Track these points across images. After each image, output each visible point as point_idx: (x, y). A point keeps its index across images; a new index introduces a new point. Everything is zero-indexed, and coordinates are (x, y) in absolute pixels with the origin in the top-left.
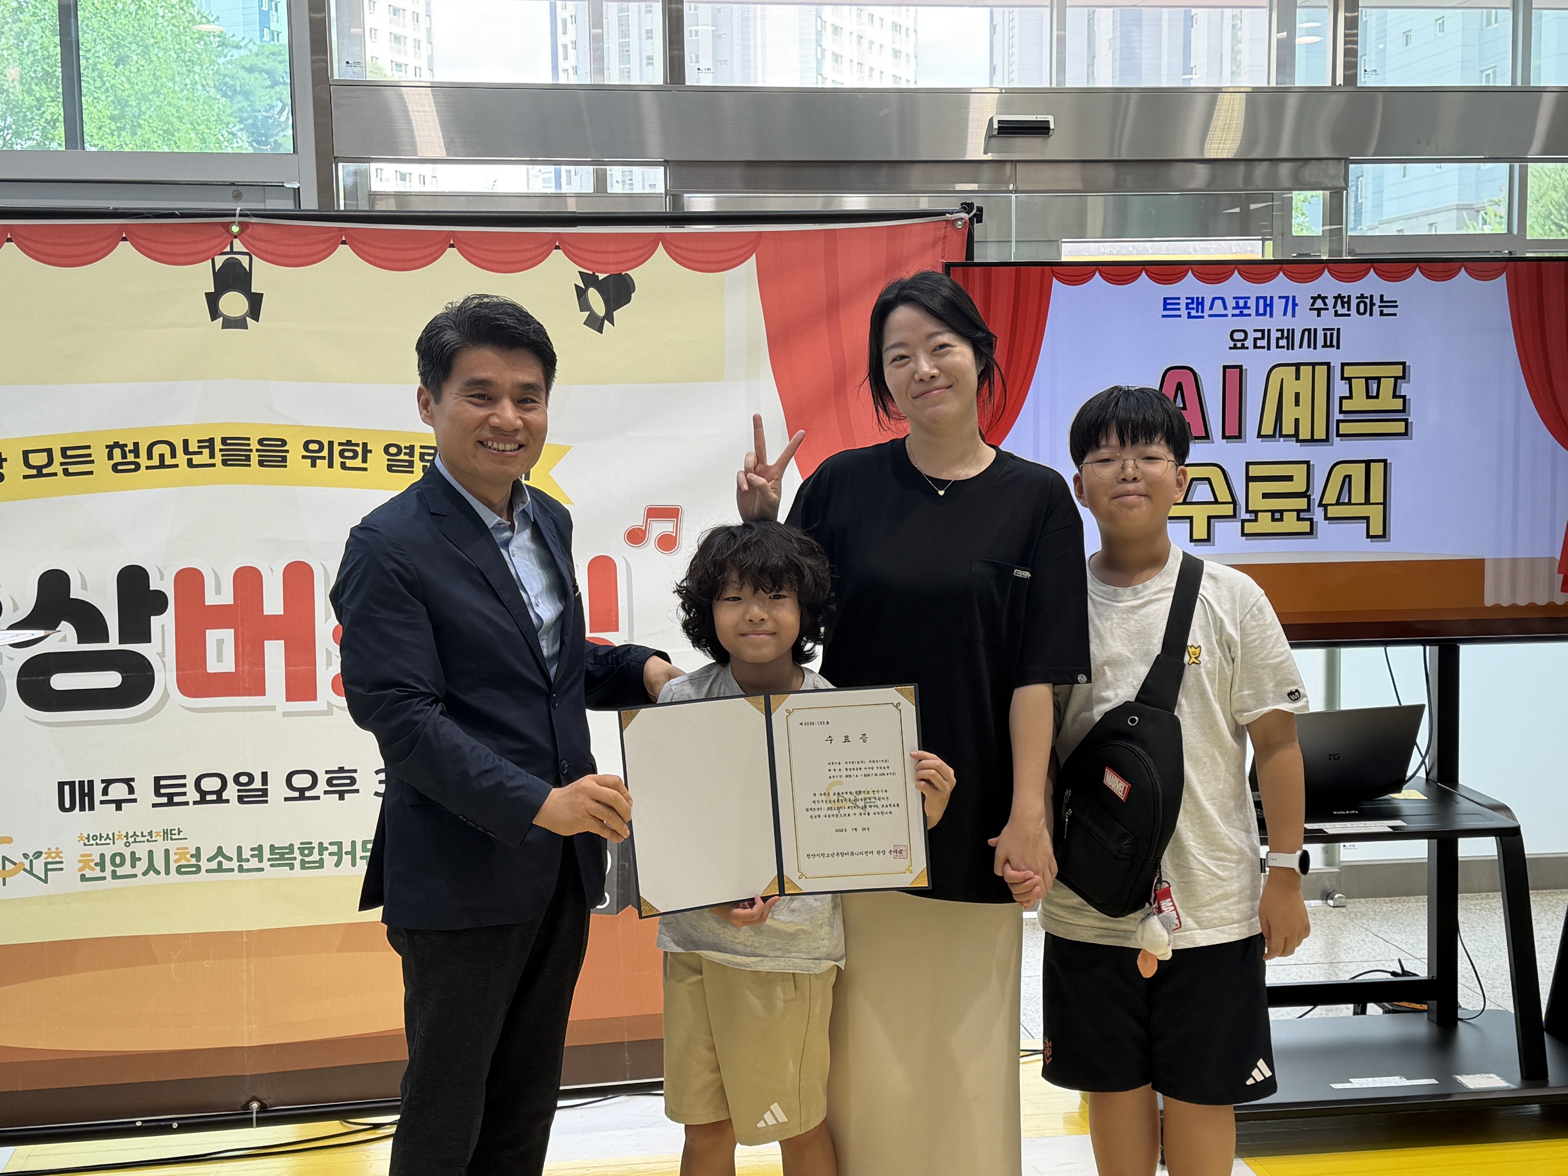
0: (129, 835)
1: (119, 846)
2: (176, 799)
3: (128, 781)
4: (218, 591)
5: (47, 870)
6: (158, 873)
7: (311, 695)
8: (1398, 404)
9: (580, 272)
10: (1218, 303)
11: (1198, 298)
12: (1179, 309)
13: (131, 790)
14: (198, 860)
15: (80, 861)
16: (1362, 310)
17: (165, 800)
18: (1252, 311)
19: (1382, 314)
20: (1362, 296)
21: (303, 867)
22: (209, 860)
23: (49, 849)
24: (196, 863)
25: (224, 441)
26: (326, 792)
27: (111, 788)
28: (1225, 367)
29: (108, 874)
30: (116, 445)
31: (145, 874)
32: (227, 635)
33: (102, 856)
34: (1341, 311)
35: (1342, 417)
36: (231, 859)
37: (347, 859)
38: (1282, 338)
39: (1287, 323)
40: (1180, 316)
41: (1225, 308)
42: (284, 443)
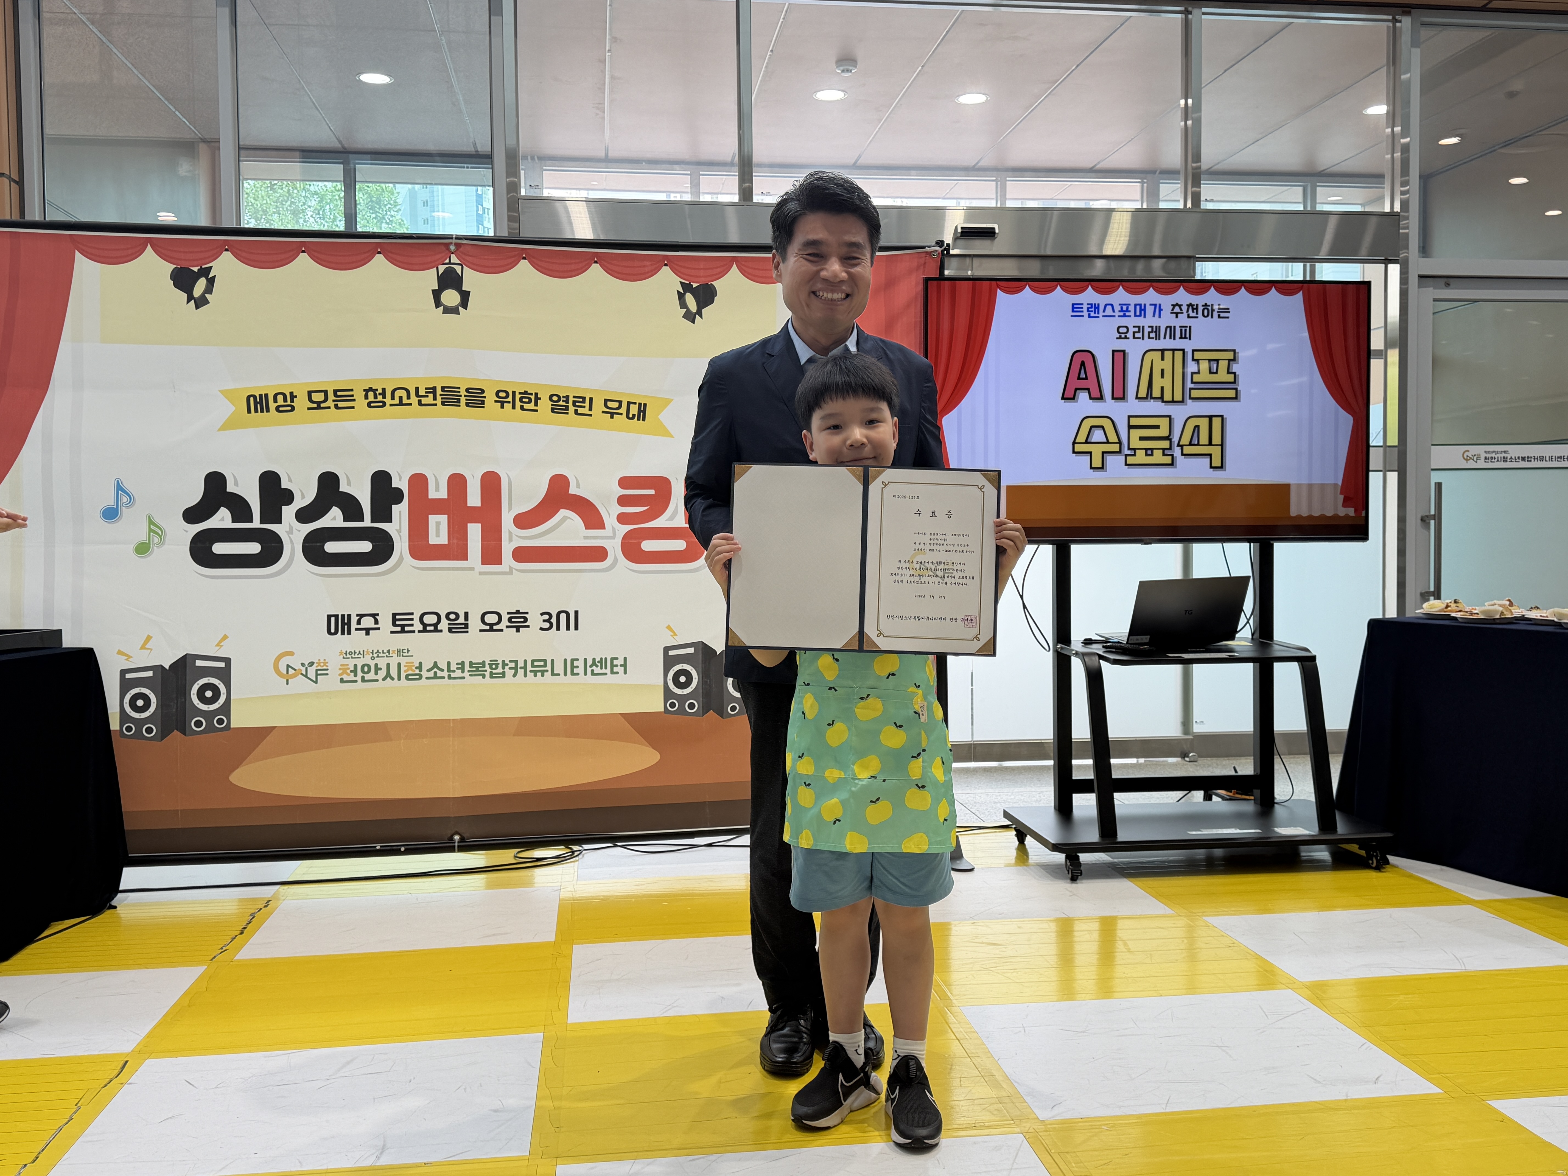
0: (374, 652)
1: (367, 660)
2: (407, 629)
3: (374, 616)
4: (437, 489)
5: (317, 675)
6: (393, 679)
7: (499, 562)
8: (1231, 378)
9: (681, 282)
10: (1109, 308)
11: (1095, 304)
12: (1082, 311)
13: (376, 622)
14: (421, 671)
15: (340, 669)
16: (1206, 314)
17: (399, 629)
18: (1132, 313)
19: (1219, 317)
20: (1206, 305)
21: (491, 677)
22: (428, 671)
23: (319, 660)
24: (419, 673)
25: (443, 388)
26: (508, 627)
27: (363, 620)
28: (1114, 351)
29: (359, 678)
30: (371, 389)
31: (384, 679)
32: (443, 519)
33: (355, 666)
34: (1192, 314)
35: (1192, 386)
36: (442, 670)
37: (521, 672)
38: (1152, 332)
39: (1155, 322)
40: (1083, 316)
41: (1114, 311)
42: (483, 391)
